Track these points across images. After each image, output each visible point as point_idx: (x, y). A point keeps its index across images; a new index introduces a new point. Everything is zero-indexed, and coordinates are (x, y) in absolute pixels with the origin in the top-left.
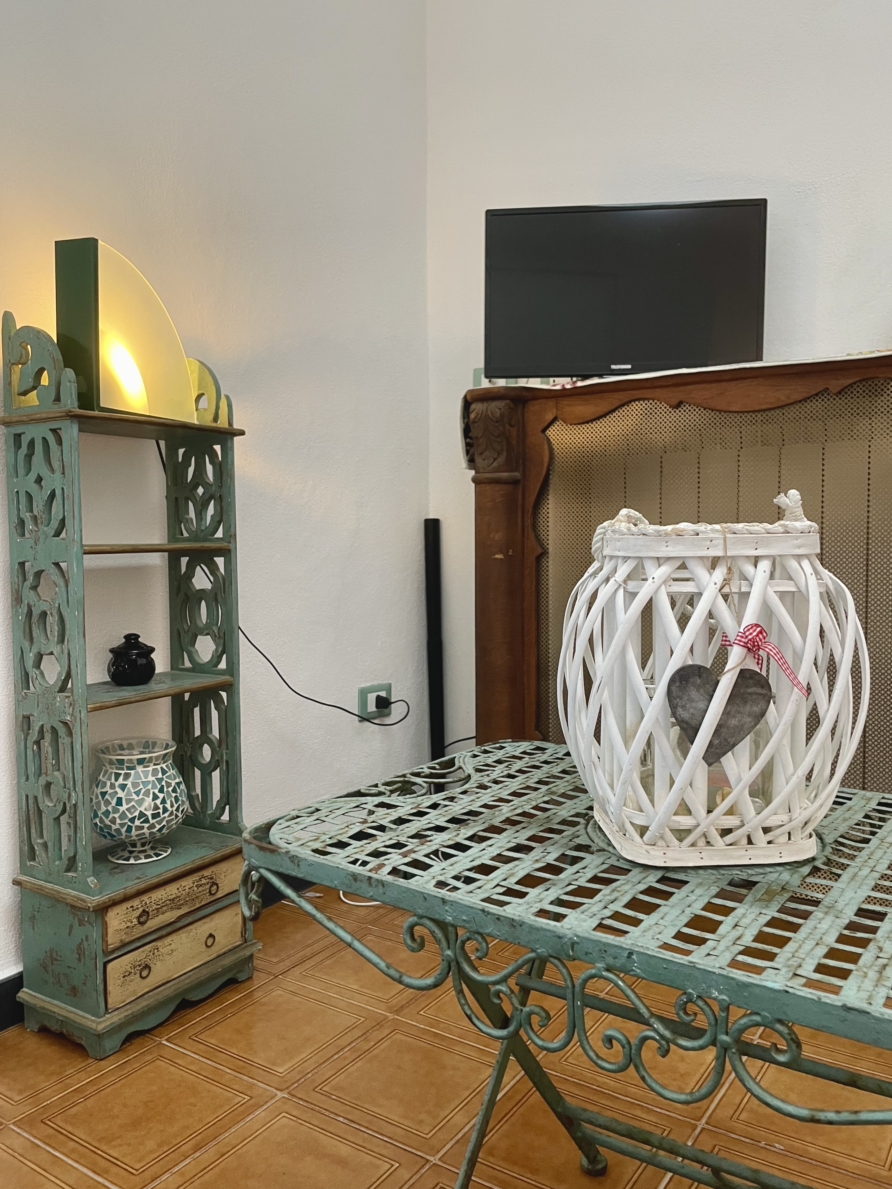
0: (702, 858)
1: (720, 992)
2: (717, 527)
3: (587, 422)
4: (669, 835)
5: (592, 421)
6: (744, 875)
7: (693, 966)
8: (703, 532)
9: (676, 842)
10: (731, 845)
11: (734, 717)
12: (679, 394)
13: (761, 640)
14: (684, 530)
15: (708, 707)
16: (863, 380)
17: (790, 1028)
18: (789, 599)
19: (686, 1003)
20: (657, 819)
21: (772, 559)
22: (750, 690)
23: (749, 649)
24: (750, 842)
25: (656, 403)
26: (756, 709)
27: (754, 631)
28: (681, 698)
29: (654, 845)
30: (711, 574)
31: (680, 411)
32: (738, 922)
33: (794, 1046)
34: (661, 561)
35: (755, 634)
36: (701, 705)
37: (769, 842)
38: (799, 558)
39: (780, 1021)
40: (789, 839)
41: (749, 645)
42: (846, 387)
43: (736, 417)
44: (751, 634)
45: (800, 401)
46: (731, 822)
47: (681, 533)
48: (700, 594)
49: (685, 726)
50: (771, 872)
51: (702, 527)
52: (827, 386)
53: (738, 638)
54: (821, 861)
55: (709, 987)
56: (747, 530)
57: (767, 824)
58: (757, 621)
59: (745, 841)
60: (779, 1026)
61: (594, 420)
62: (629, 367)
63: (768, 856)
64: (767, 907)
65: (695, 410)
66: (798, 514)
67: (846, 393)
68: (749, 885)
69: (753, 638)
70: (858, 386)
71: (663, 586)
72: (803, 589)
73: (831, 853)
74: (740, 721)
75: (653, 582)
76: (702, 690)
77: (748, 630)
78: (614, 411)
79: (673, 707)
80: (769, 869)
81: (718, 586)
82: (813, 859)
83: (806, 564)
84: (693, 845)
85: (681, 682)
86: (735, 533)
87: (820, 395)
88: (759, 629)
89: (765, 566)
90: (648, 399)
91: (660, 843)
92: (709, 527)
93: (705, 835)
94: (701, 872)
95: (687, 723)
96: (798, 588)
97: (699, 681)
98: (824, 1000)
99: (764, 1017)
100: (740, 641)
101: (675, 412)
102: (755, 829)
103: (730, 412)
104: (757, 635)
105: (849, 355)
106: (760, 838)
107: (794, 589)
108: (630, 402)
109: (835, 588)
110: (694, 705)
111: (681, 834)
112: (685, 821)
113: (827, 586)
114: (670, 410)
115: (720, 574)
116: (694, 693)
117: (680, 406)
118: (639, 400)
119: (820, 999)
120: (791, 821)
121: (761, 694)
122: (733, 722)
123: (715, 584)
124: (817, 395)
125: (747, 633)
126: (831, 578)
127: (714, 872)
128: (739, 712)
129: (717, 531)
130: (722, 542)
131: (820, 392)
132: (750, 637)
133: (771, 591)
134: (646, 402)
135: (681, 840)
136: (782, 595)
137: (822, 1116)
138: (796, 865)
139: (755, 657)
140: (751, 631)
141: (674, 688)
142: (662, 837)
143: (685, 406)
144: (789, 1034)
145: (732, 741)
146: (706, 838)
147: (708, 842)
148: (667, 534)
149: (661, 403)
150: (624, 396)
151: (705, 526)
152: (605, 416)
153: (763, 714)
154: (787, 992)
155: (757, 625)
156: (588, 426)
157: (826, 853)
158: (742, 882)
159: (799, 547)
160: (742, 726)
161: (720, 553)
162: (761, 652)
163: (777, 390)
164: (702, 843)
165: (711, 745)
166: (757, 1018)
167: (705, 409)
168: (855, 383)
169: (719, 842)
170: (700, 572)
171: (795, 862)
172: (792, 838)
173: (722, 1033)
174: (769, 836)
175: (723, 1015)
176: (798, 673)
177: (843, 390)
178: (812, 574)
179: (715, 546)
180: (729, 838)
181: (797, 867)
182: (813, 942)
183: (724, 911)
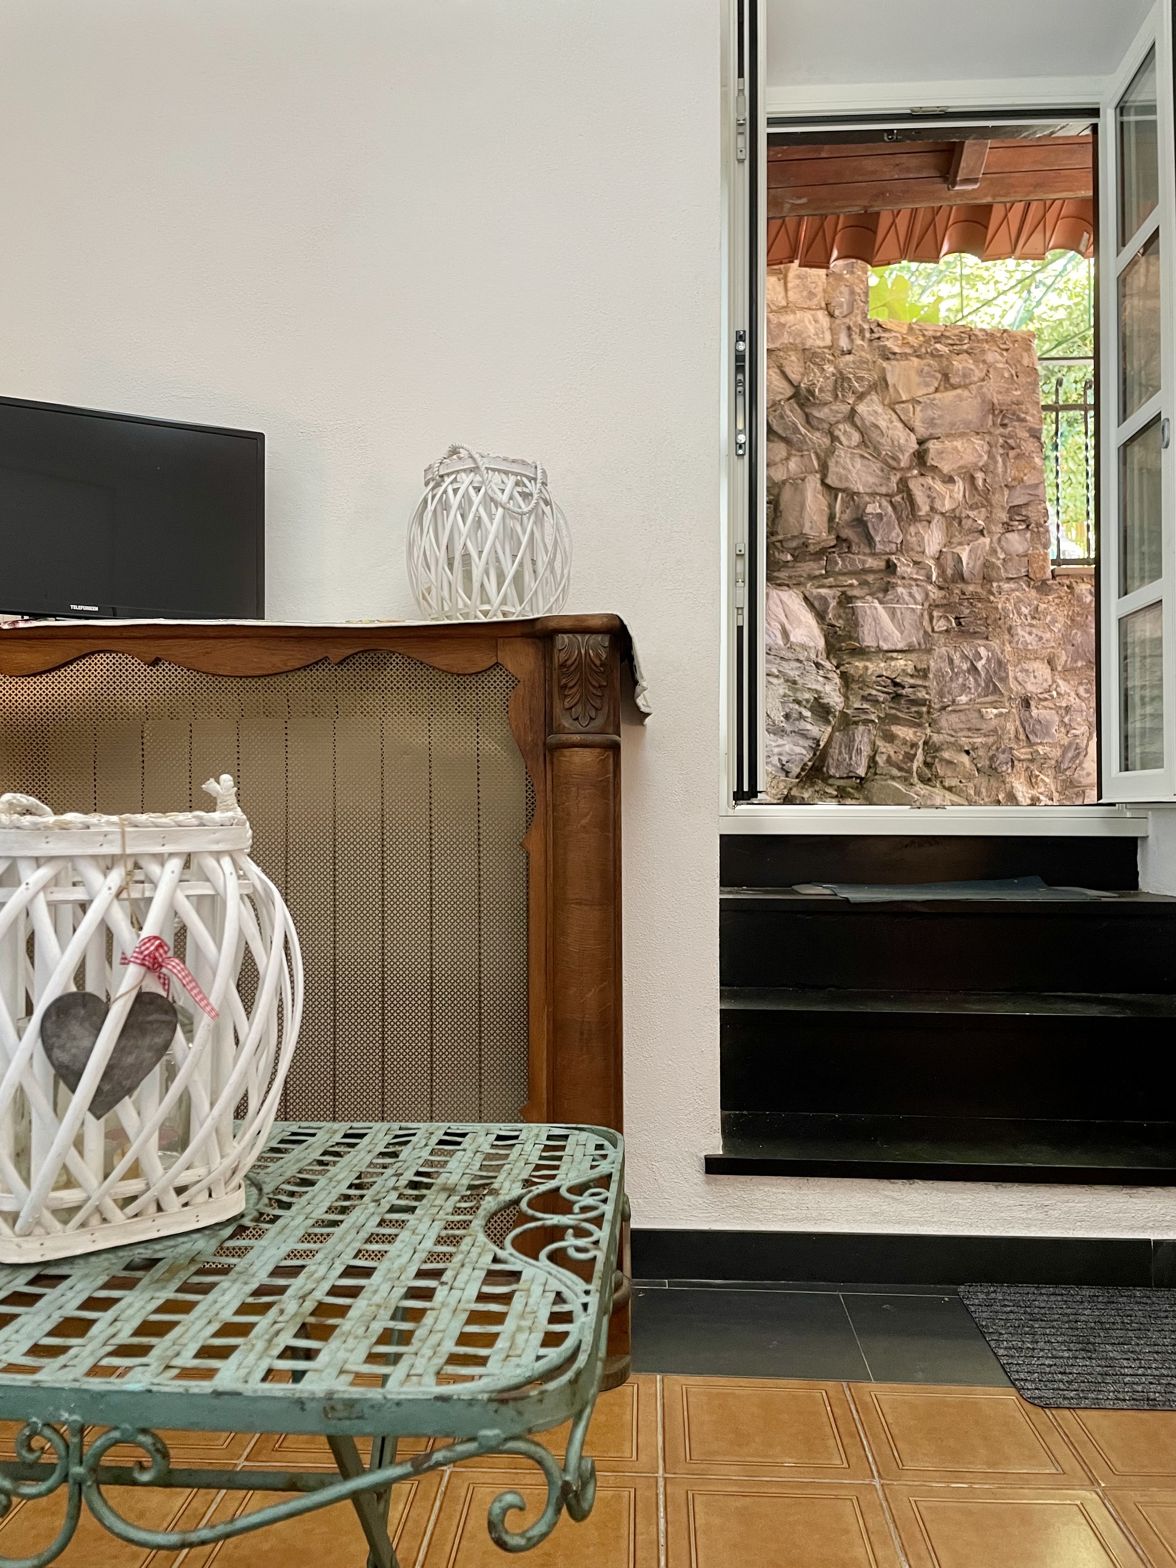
0: (94, 1241)
1: (71, 1412)
2: (114, 818)
3: (35, 675)
4: (47, 1216)
5: (41, 674)
6: (146, 1253)
7: (37, 1387)
8: (95, 825)
9: (59, 1226)
10: (136, 1215)
11: (130, 1053)
12: (155, 649)
13: (161, 955)
14: (71, 822)
15: (94, 1043)
16: (366, 651)
17: (154, 1436)
18: (207, 903)
19: (30, 1437)
20: (29, 1199)
21: (185, 858)
22: (150, 1018)
23: (149, 968)
24: (160, 1209)
25: (127, 658)
26: (159, 1040)
27: (152, 945)
28: (59, 1037)
29: (29, 1235)
30: (105, 876)
31: (157, 670)
32: (119, 1316)
33: (159, 1457)
34: (42, 861)
35: (152, 948)
36: (86, 1043)
37: (186, 1205)
38: (217, 855)
39: (144, 1431)
40: (210, 1196)
41: (147, 963)
42: (348, 658)
43: (226, 682)
44: (147, 949)
45: (299, 669)
46: (133, 1186)
47: (66, 826)
48: (91, 901)
49: (64, 1071)
50: (183, 1243)
51: (94, 818)
52: (325, 655)
53: (135, 955)
54: (250, 1217)
55: (57, 1409)
56: (153, 822)
57: (180, 1182)
58: (161, 933)
59: (153, 1208)
60: (142, 1438)
61: (44, 672)
62: (96, 609)
63: (183, 1223)
64: (163, 1288)
65: (176, 670)
66: (229, 802)
67: (348, 664)
68: (150, 1264)
69: (150, 953)
70: (360, 658)
71: (41, 895)
72: (221, 890)
73: (266, 1205)
74: (137, 1058)
75: (27, 889)
76: (87, 1024)
77: (145, 944)
78: (71, 662)
79: (48, 1050)
80: (181, 1240)
81: (114, 891)
82: (242, 1216)
83: (226, 862)
84: (83, 1225)
85: (58, 1016)
86: (136, 826)
87: (320, 664)
88: (158, 942)
89: (175, 865)
90: (117, 652)
91: (39, 1231)
92: (105, 818)
93: (98, 1210)
94: (93, 1259)
95: (67, 1067)
96: (216, 890)
97: (83, 1012)
98: (191, 1391)
99: (124, 1431)
100: (137, 958)
101: (151, 670)
102: (164, 1190)
103: (220, 676)
104: (157, 949)
105: (348, 622)
106: (173, 1202)
107: (211, 892)
108: (93, 653)
109: (265, 890)
110: (75, 1043)
111: (66, 1214)
112: (70, 1197)
113: (254, 886)
114: (145, 667)
115: (116, 877)
116: (75, 1028)
117: (158, 664)
118: (104, 652)
119: (187, 1390)
120: (210, 1173)
121: (164, 1022)
122: (130, 1059)
123: (110, 889)
124: (317, 663)
125: (143, 948)
126: (259, 878)
127: (110, 1256)
128: (137, 1047)
129: (114, 823)
130: (119, 837)
131: (320, 661)
132: (146, 952)
133: (180, 896)
134: (114, 655)
135: (65, 1222)
136: (199, 901)
137: (193, 1537)
138: (218, 1228)
139: (159, 977)
140: (148, 945)
141: (48, 1025)
142: (38, 1223)
143: (163, 664)
144: (154, 1444)
145: (127, 1083)
146: (101, 1214)
147: (105, 1220)
148: (47, 828)
149: (133, 658)
150: (86, 646)
151: (98, 818)
152: (58, 668)
153: (167, 1045)
154: (150, 1391)
155: (156, 938)
156: (35, 680)
157: (259, 1206)
158: (145, 1262)
159: (217, 842)
160: (141, 1063)
161: (116, 850)
162: (164, 970)
163: (273, 654)
164: (95, 1220)
165: (99, 1091)
166: (116, 1434)
167: (188, 670)
168: (356, 654)
169: (118, 1216)
170: (93, 875)
171: (216, 1224)
172: (213, 1195)
173: (75, 1464)
174: (184, 1198)
175: (76, 1440)
176: (210, 992)
177: (344, 660)
178: (231, 874)
179: (111, 842)
180: (132, 1209)
181: (220, 1230)
182: (205, 1321)
183: (106, 1304)
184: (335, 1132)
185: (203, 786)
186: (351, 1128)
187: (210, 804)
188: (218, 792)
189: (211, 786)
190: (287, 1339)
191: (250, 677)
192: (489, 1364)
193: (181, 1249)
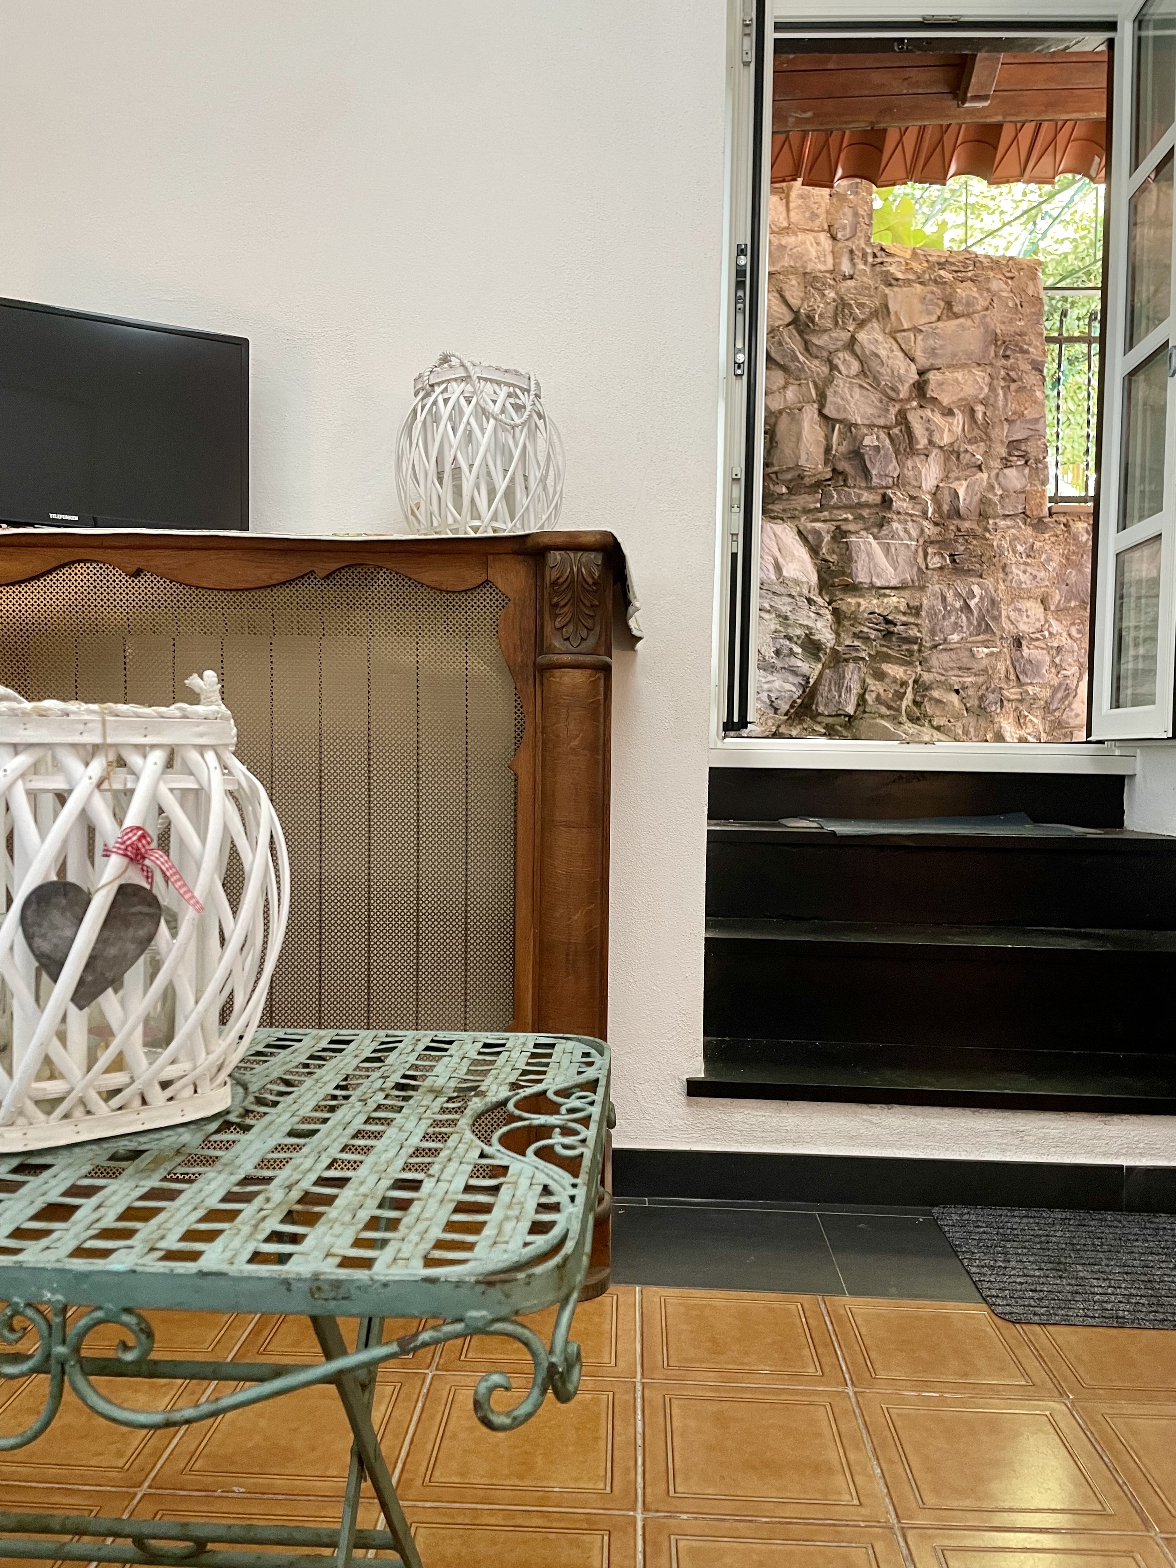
0: (78, 1132)
1: (54, 1291)
2: (95, 707)
3: (13, 584)
4: (30, 1106)
5: (20, 582)
6: (132, 1145)
7: (20, 1266)
8: (74, 713)
9: (41, 1116)
10: (120, 1108)
11: (113, 944)
12: (137, 559)
13: (144, 846)
14: (49, 709)
15: (76, 933)
16: (352, 566)
17: (139, 1317)
18: (191, 797)
19: (12, 1317)
20: (11, 1090)
21: (168, 751)
22: (134, 910)
23: (131, 859)
24: (144, 1102)
25: (107, 568)
26: (142, 933)
27: (135, 834)
28: (40, 926)
29: (12, 1125)
30: (87, 764)
31: (139, 581)
32: (103, 1202)
33: (143, 1337)
34: (20, 748)
35: (135, 838)
36: (68, 933)
37: (171, 1099)
38: (201, 749)
39: (128, 1311)
40: (196, 1092)
41: (129, 853)
42: (334, 572)
43: (209, 595)
44: (129, 839)
45: (284, 583)
46: (117, 1079)
47: (44, 713)
48: (70, 791)
49: (44, 960)
50: (169, 1136)
51: (73, 706)
52: (311, 569)
53: (118, 845)
54: (236, 1113)
55: (40, 1288)
56: (134, 712)
57: (166, 1075)
58: (144, 822)
59: (137, 1102)
60: (126, 1318)
61: (23, 582)
62: (76, 518)
63: (168, 1117)
64: (149, 1177)
65: (158, 582)
66: (213, 699)
67: (334, 579)
68: (135, 1155)
69: (133, 843)
70: (347, 572)
71: (20, 783)
72: (205, 785)
73: (252, 1103)
74: (120, 949)
75: (5, 776)
76: (68, 914)
77: (127, 834)
78: (50, 572)
79: (29, 938)
80: (166, 1133)
81: (95, 780)
82: (227, 1112)
83: (210, 756)
84: (66, 1116)
85: (38, 903)
86: (117, 716)
87: (306, 578)
88: (140, 832)
89: (157, 757)
90: (98, 562)
91: (21, 1121)
92: (84, 706)
93: (82, 1102)
94: (77, 1150)
95: (48, 957)
96: (200, 785)
97: (64, 902)
98: (176, 1271)
99: (108, 1311)
100: (119, 848)
101: (133, 581)
102: (149, 1083)
103: (203, 588)
104: (139, 839)
105: (335, 535)
106: (157, 1096)
107: (195, 786)
108: (73, 563)
109: (250, 787)
110: (59, 933)
111: (49, 1105)
112: (53, 1088)
113: (239, 784)
114: (127, 578)
115: (97, 767)
116: (56, 917)
117: (139, 575)
118: (84, 561)
119: (172, 1271)
120: (195, 1068)
121: (147, 914)
122: (112, 951)
123: (90, 778)
124: (302, 577)
125: (125, 838)
126: (244, 774)
127: (94, 1147)
128: (120, 938)
129: (94, 712)
130: (99, 726)
131: (306, 575)
132: (129, 842)
133: (163, 789)
134: (95, 565)
135: (49, 1113)
136: (183, 795)
137: (177, 1416)
138: (203, 1123)
139: (143, 870)
140: (130, 835)
141: (29, 913)
142: (21, 1113)
143: (145, 575)
144: (138, 1324)
145: (110, 975)
146: (85, 1106)
147: (89, 1112)
148: (25, 714)
149: (114, 569)
150: (66, 555)
151: (78, 706)
152: (37, 577)
153: (150, 938)
154: (134, 1271)
155: (138, 828)
156: (13, 589)
157: (246, 1104)
158: (129, 1154)
159: (201, 735)
160: (125, 955)
161: (98, 740)
162: (147, 862)
163: (257, 567)
164: (78, 1113)
165: (81, 982)
166: (99, 1314)
167: (171, 582)
168: (343, 568)
169: (102, 1108)
170: (74, 764)
171: (203, 1119)
172: (199, 1090)
173: (57, 1344)
174: (169, 1092)
175: (58, 1320)
176: (194, 886)
177: (330, 574)
178: (216, 768)
179: (91, 731)
180: (116, 1101)
181: (205, 1125)
182: (190, 1208)
183: (89, 1192)
184: (321, 1038)
185: (186, 681)
186: (337, 1035)
187: (194, 698)
188: (201, 688)
189: (194, 681)
190: (274, 1224)
191: (234, 590)
192: (476, 1249)
193: (167, 1142)
